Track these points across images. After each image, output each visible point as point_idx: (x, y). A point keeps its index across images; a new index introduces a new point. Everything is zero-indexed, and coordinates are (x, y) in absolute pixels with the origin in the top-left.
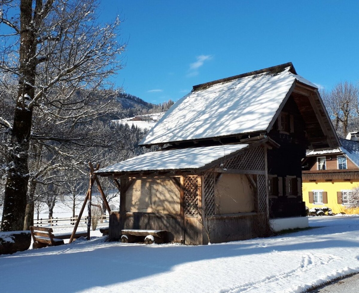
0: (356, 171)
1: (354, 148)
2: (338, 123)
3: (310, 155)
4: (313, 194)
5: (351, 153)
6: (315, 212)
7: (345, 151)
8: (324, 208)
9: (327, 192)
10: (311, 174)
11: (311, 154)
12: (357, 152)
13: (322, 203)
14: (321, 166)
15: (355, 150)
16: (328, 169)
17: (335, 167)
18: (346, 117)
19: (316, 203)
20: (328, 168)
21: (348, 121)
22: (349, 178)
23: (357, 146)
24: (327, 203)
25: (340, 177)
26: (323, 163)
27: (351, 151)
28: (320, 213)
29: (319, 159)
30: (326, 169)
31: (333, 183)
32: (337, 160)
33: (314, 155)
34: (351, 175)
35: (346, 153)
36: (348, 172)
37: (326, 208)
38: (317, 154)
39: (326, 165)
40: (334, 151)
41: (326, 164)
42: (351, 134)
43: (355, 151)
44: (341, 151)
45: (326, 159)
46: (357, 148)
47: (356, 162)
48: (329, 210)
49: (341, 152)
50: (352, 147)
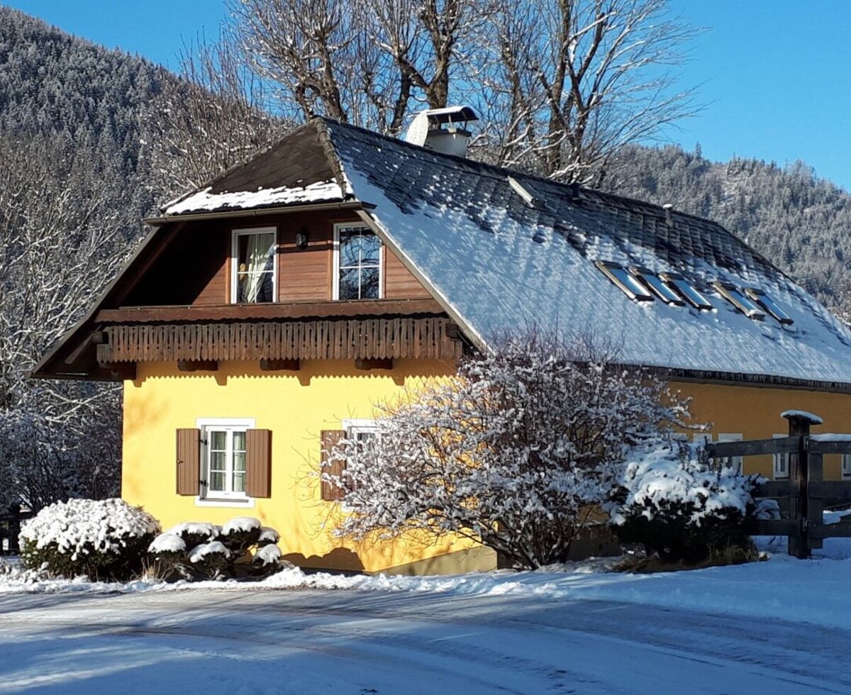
0: (421, 308)
1: (430, 190)
2: (408, 96)
3: (187, 212)
4: (200, 441)
5: (404, 211)
6: (179, 551)
7: (375, 195)
8: (236, 528)
9: (270, 433)
10: (188, 327)
11: (192, 209)
12: (444, 208)
13: (242, 495)
14: (254, 285)
15: (435, 201)
16: (283, 299)
17: (323, 289)
18: (442, 63)
19: (211, 494)
20: (282, 291)
21: (449, 84)
22: (381, 353)
23: (449, 180)
24: (269, 495)
25: (337, 348)
26: (264, 265)
27: (410, 198)
28: (208, 555)
29: (244, 241)
30: (274, 300)
31: (305, 382)
32: (331, 247)
33: (207, 211)
34: (397, 333)
35: (374, 207)
36: (379, 317)
37: (246, 527)
38: (225, 208)
39: (274, 279)
40: (316, 192)
41: (275, 271)
42: (430, 118)
43: (430, 203)
44: (349, 190)
45: (279, 242)
46: (447, 192)
47: (423, 259)
48: (262, 538)
49: (349, 196)
50: (425, 180)
